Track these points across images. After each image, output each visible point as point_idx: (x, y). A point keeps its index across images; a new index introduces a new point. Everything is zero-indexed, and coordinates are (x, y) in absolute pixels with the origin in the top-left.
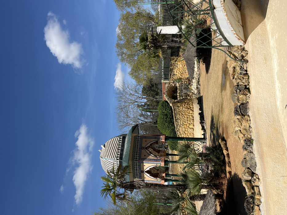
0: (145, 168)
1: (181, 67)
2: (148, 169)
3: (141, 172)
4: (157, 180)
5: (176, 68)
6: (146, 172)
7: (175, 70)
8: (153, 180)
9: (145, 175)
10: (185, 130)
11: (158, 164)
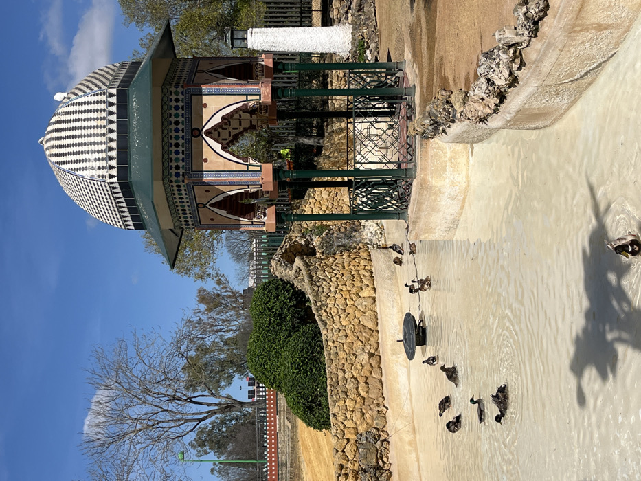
0: (206, 114)
1: (327, 196)
2: (217, 119)
3: (192, 135)
4: (245, 168)
5: (310, 201)
6: (208, 133)
7: (307, 206)
8: (234, 167)
9: (206, 149)
10: (347, 305)
11: (250, 97)
